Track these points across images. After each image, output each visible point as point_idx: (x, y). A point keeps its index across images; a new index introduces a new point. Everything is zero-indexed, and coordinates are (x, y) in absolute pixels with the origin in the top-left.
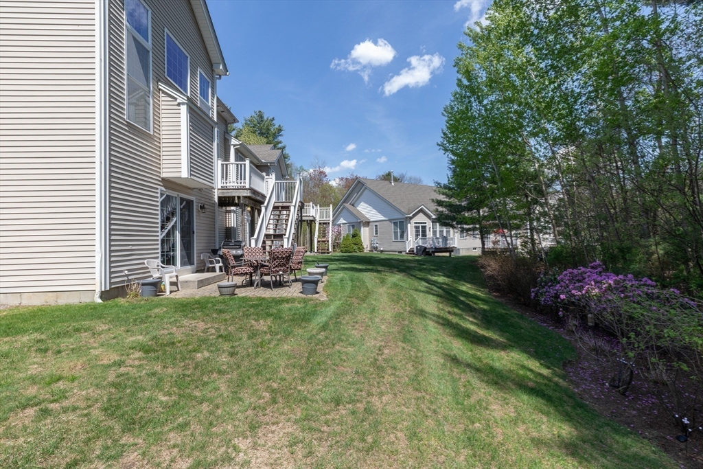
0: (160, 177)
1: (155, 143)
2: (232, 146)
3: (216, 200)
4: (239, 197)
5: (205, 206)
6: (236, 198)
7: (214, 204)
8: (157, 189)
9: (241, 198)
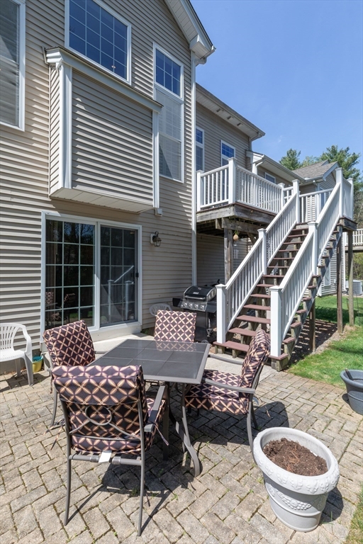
0: (47, 196)
1: (35, 145)
2: (254, 165)
3: (194, 228)
4: (220, 220)
5: (160, 236)
6: (216, 221)
7: (190, 233)
8: (39, 214)
9: (223, 220)
